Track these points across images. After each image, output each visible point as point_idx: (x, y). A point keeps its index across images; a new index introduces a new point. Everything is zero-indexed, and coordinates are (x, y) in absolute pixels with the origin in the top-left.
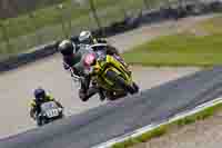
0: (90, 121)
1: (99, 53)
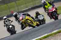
0: (37, 30)
1: (24, 16)
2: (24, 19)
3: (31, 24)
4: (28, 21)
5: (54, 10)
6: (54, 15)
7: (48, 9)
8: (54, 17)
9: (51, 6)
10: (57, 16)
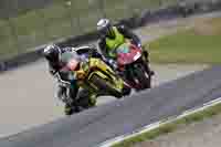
2: (83, 67)
3: (108, 83)
4: (99, 73)
5: (136, 58)
6: (136, 75)
7: (115, 52)
8: (137, 81)
9: (128, 43)
10: (147, 76)
